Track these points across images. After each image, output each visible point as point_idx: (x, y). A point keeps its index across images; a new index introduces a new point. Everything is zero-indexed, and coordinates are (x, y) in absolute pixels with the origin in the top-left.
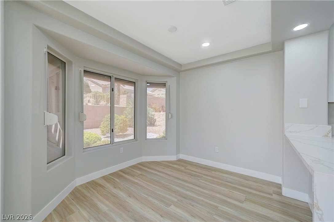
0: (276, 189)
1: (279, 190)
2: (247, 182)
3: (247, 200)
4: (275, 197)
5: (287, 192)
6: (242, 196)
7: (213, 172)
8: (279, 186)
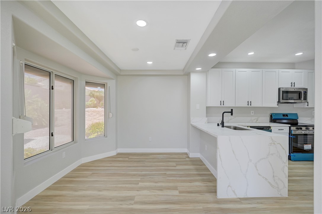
0: (186, 156)
1: (187, 156)
2: (171, 156)
3: (177, 165)
4: (187, 159)
5: (191, 155)
6: (174, 164)
7: (150, 156)
8: (186, 154)
